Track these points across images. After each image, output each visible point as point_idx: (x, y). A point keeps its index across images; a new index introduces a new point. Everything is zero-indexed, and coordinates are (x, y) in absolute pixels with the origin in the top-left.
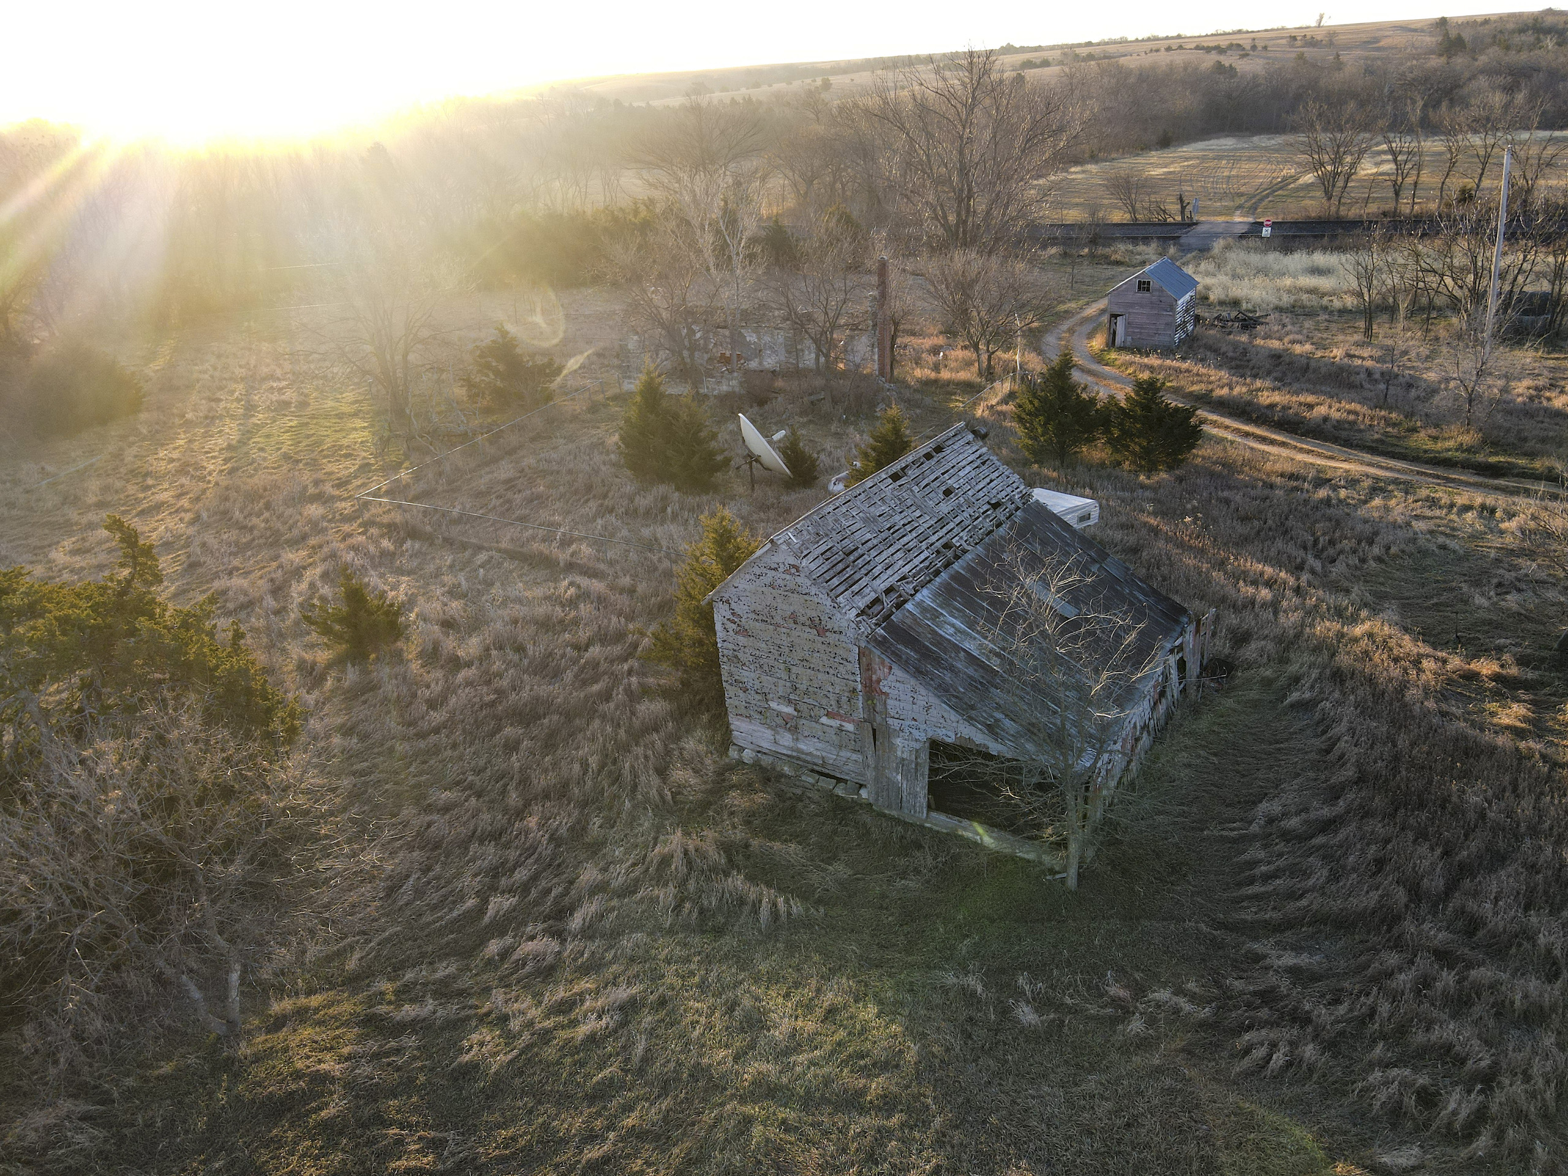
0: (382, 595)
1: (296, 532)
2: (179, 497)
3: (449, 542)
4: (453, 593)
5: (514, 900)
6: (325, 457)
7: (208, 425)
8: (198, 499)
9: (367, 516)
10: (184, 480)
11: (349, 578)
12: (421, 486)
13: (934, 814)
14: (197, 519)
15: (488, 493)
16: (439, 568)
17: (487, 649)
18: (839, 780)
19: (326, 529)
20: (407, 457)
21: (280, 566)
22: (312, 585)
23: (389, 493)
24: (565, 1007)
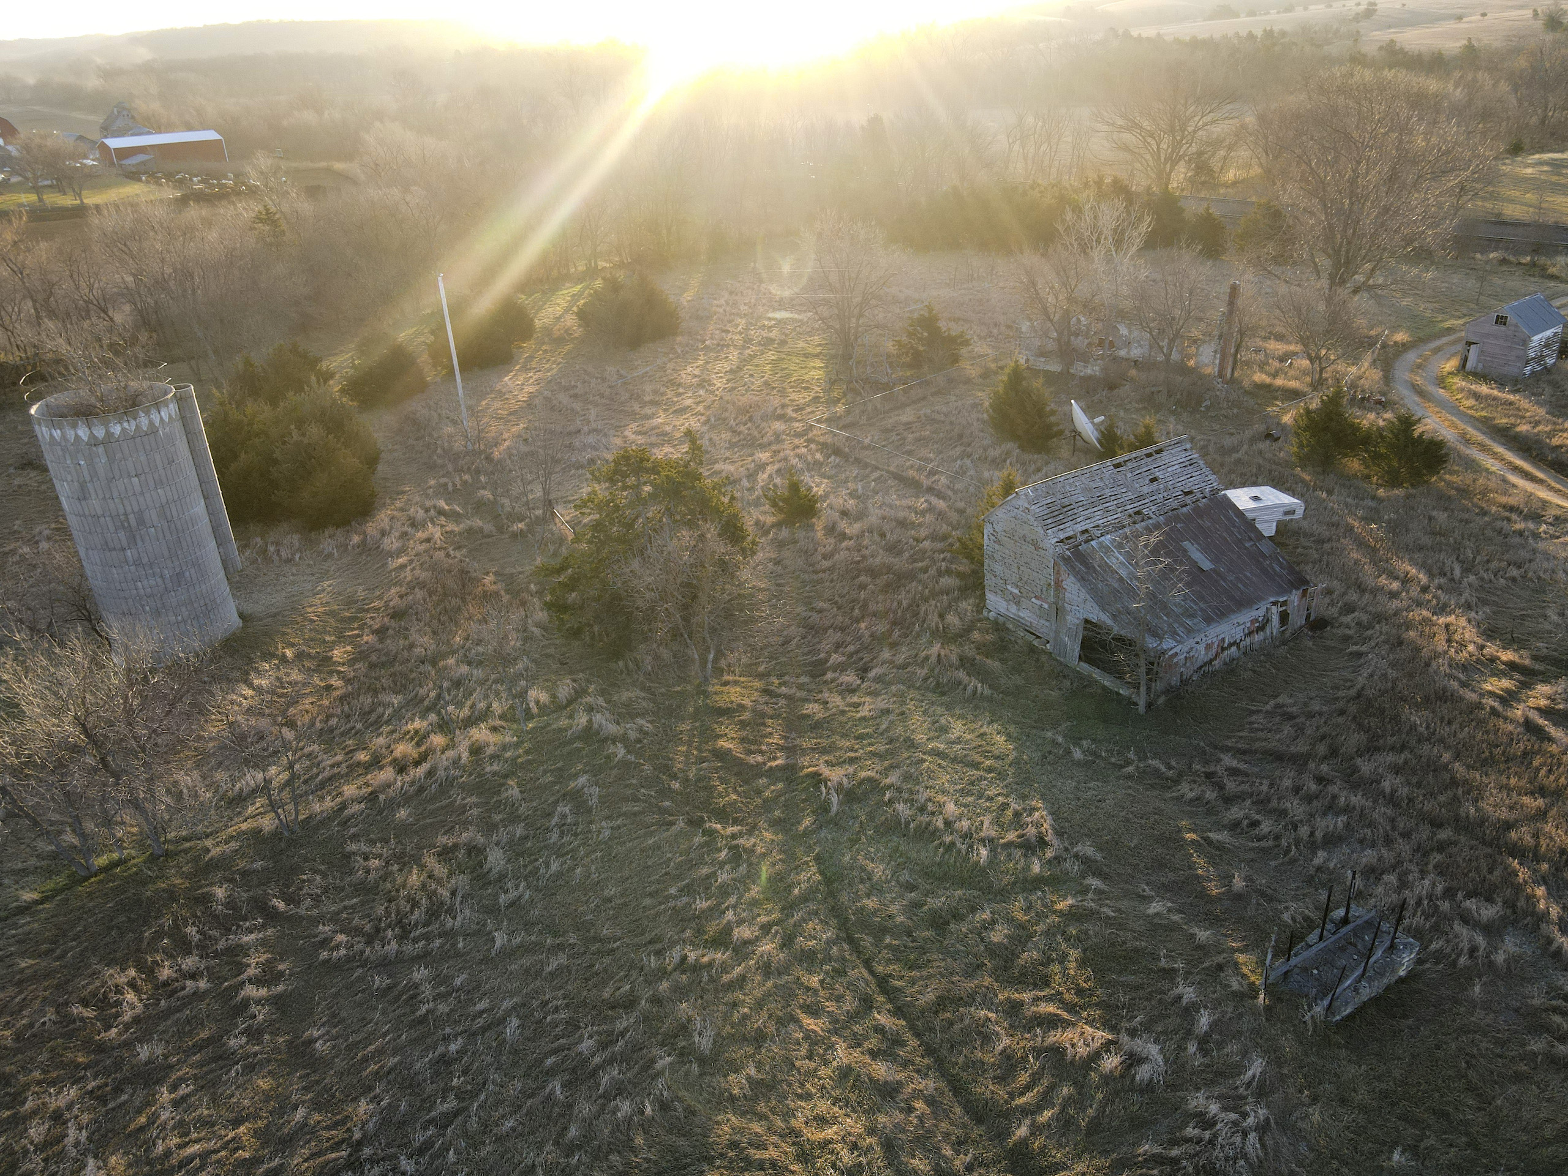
0: (810, 489)
1: (765, 439)
2: (698, 403)
3: (857, 461)
4: (852, 495)
5: (844, 659)
6: (792, 387)
7: (718, 352)
8: (709, 407)
9: (810, 435)
10: (701, 392)
11: (792, 475)
12: (849, 419)
13: (1082, 664)
14: (707, 421)
15: (892, 431)
16: (847, 478)
17: (863, 532)
18: (1038, 637)
19: (784, 440)
20: (845, 395)
21: (754, 461)
22: (770, 476)
23: (829, 421)
24: (856, 705)
